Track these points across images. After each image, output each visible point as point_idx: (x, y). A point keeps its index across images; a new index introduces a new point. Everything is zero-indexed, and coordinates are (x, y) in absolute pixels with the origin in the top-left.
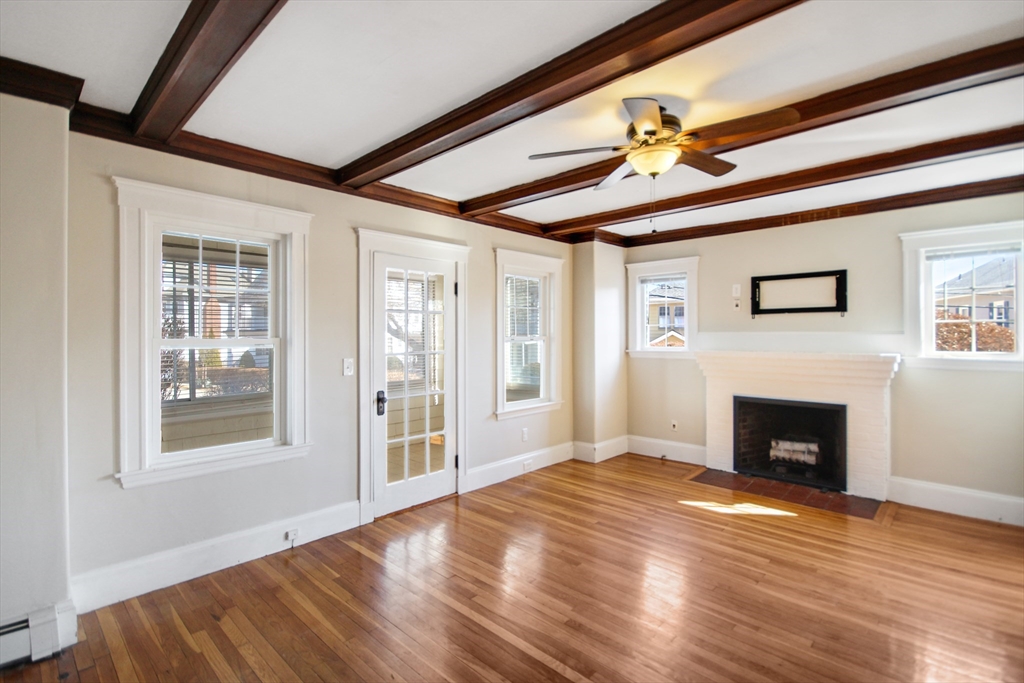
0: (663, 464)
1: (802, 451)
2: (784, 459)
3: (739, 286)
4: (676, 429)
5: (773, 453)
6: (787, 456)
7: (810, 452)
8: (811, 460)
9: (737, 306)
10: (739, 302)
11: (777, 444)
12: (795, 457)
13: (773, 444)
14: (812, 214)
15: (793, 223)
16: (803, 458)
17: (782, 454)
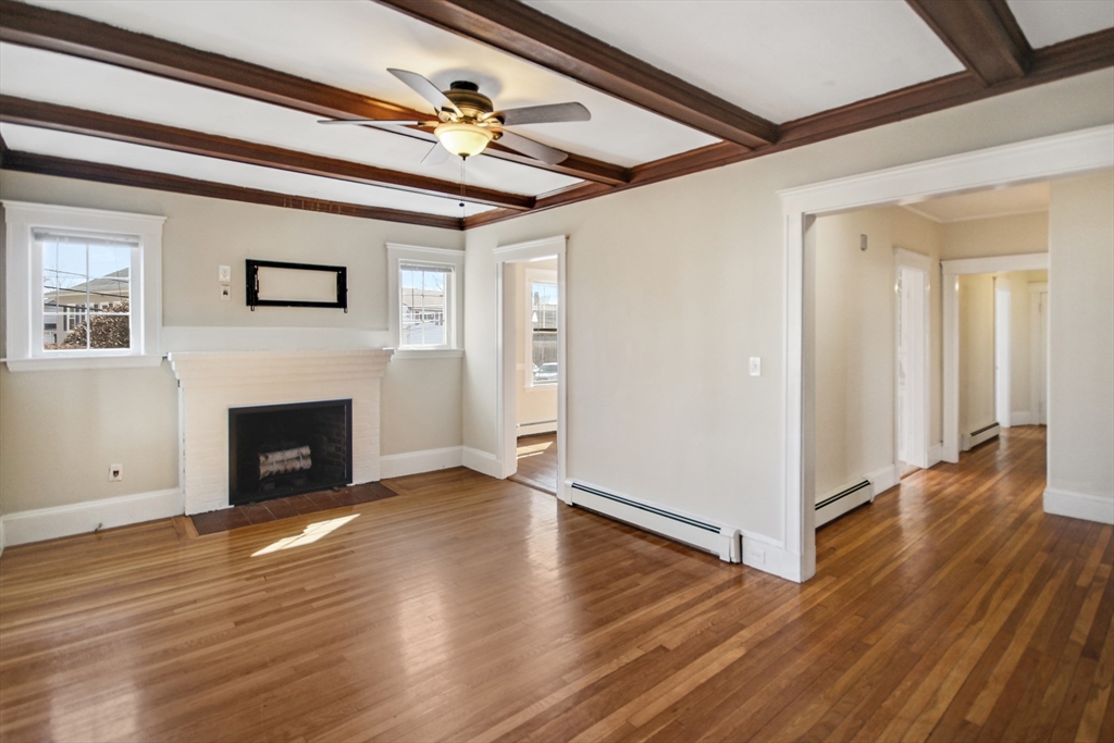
0: (100, 539)
1: (294, 458)
2: (278, 473)
3: (228, 268)
4: (119, 477)
5: (263, 470)
6: (281, 468)
7: (304, 457)
8: (307, 464)
9: (225, 293)
10: (228, 289)
11: (267, 458)
12: (289, 467)
13: (262, 459)
14: (316, 204)
15: (295, 207)
16: (298, 465)
17: (275, 468)
